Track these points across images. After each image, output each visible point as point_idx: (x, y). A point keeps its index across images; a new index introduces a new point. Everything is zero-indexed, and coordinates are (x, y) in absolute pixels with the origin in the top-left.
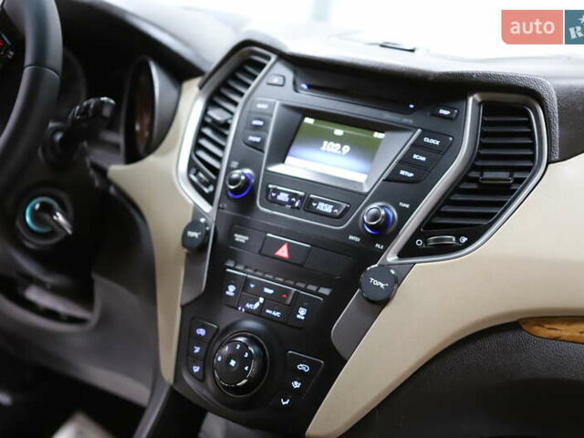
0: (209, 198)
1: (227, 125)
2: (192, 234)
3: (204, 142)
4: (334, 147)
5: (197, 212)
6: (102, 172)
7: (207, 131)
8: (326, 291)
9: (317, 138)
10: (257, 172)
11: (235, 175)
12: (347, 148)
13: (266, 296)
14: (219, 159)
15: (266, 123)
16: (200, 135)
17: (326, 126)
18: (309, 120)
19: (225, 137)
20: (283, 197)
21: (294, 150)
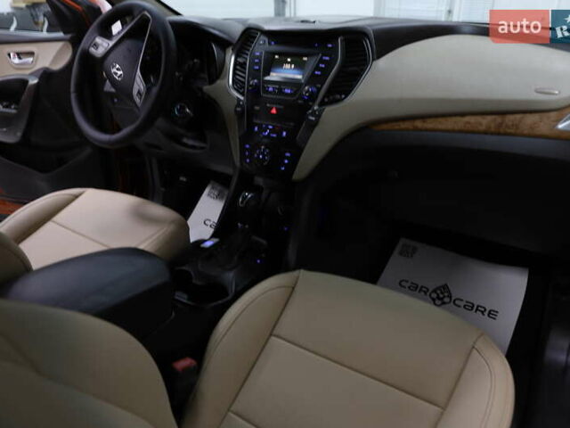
0: (242, 94)
1: (245, 64)
2: (239, 109)
3: (238, 72)
4: (287, 66)
5: (239, 100)
6: (201, 90)
7: (238, 67)
9: (280, 64)
10: (259, 80)
11: (251, 83)
12: (293, 66)
13: (270, 129)
14: (244, 78)
15: (260, 61)
16: (235, 69)
17: (284, 58)
18: (277, 57)
19: (245, 69)
20: (271, 89)
21: (272, 69)
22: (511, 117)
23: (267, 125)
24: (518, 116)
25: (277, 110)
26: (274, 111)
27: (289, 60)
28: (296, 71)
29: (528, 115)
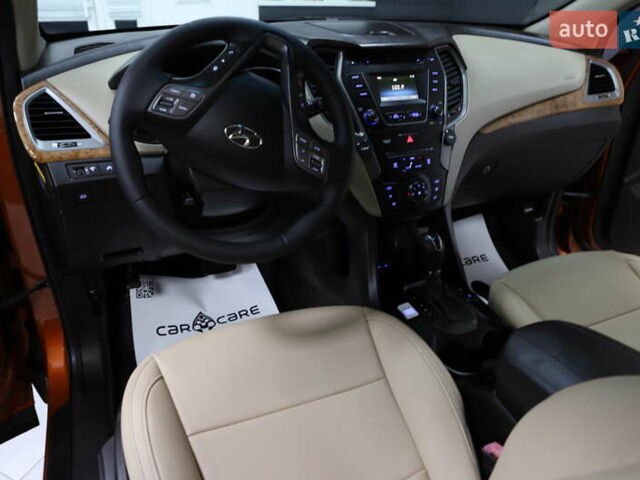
4: (396, 87)
8: (432, 149)
9: (388, 86)
10: (375, 109)
12: (403, 86)
13: (412, 161)
15: (364, 84)
17: (389, 78)
18: (379, 78)
20: (396, 116)
21: (382, 94)
22: (558, 100)
23: (408, 158)
24: (561, 98)
25: (413, 137)
26: (410, 140)
27: (395, 80)
28: (407, 92)
29: (566, 96)
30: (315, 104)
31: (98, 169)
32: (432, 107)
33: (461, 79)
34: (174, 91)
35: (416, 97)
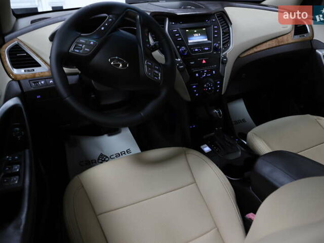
4: (196, 35)
8: (215, 66)
9: (192, 34)
10: (185, 46)
12: (199, 34)
13: (205, 72)
15: (179, 34)
18: (187, 31)
20: (196, 50)
22: (279, 38)
23: (203, 71)
24: (281, 38)
25: (205, 60)
26: (204, 62)
27: (195, 31)
29: (283, 36)
30: (155, 45)
31: (45, 82)
32: (215, 44)
33: (229, 30)
34: (82, 41)
35: (206, 40)
